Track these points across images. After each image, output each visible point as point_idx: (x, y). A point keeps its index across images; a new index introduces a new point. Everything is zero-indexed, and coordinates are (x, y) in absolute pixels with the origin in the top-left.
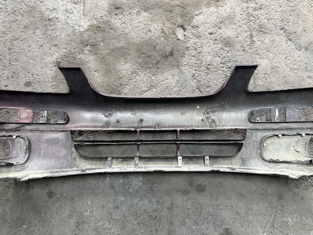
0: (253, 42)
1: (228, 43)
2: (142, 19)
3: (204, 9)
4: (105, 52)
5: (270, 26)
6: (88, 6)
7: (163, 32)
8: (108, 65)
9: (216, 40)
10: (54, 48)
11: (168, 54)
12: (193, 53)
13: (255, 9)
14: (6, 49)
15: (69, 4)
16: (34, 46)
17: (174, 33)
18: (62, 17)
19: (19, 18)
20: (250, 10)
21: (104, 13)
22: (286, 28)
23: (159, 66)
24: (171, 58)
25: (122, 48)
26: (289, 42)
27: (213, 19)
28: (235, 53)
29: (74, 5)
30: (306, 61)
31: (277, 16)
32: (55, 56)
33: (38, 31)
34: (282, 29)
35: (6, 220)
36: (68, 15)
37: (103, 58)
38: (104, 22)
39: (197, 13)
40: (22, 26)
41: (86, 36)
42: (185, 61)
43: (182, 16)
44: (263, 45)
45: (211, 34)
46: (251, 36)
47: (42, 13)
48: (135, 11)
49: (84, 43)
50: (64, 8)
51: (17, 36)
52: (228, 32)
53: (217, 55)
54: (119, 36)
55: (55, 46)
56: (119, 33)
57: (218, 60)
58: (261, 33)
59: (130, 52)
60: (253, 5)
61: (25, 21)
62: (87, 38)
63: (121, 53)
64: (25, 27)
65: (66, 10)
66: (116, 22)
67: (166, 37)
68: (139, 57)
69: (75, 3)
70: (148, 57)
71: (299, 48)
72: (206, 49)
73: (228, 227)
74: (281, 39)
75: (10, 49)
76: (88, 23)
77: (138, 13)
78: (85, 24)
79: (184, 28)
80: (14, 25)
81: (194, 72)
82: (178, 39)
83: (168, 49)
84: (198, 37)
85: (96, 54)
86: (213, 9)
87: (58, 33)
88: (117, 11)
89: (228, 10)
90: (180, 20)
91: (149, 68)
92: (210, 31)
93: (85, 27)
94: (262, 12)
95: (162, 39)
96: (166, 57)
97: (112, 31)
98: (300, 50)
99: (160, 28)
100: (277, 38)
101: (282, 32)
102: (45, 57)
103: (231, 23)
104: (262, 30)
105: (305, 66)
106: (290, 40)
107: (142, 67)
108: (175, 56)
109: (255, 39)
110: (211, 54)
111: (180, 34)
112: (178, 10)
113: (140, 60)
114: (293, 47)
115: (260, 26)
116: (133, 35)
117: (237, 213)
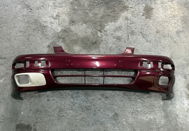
0: (128, 38)
1: (119, 38)
2: (83, 27)
3: (109, 23)
4: (68, 42)
5: (136, 31)
6: (60, 21)
7: (92, 33)
8: (69, 47)
9: (114, 37)
10: (47, 40)
11: (94, 43)
12: (105, 42)
13: (130, 24)
14: (26, 39)
15: (52, 19)
16: (38, 38)
17: (97, 34)
18: (49, 26)
19: (30, 25)
20: (128, 24)
21: (67, 24)
22: (143, 32)
23: (90, 48)
24: (95, 45)
25: (75, 40)
26: (143, 38)
27: (113, 28)
28: (121, 43)
29: (54, 20)
30: (150, 47)
31: (139, 27)
32: (47, 43)
33: (39, 31)
34: (141, 33)
35: (31, 110)
36: (52, 24)
37: (67, 44)
38: (67, 28)
39: (106, 25)
40: (32, 29)
41: (60, 34)
42: (101, 46)
43: (100, 26)
44: (133, 40)
45: (112, 34)
46: (128, 36)
47: (40, 23)
48: (80, 23)
49: (59, 38)
50: (50, 21)
51: (30, 34)
52: (119, 34)
53: (114, 44)
54: (74, 34)
55: (47, 38)
56: (74, 33)
57: (114, 46)
58: (132, 34)
59: (79, 42)
60: (129, 22)
61: (34, 27)
62: (60, 35)
63: (75, 42)
64: (33, 29)
65: (51, 22)
66: (73, 28)
67: (93, 35)
68: (82, 44)
69: (55, 19)
70: (86, 44)
71: (147, 41)
72: (110, 41)
73: (116, 112)
74: (140, 37)
75: (28, 39)
76: (61, 29)
77: (82, 24)
78: (59, 29)
79: (101, 32)
80: (29, 28)
81: (105, 51)
82: (98, 36)
83: (94, 40)
84: (107, 35)
85: (64, 42)
86: (113, 23)
87: (48, 33)
88: (73, 23)
89: (119, 24)
90: (99, 28)
91: (87, 49)
92: (111, 33)
93: (60, 30)
94: (133, 25)
95: (92, 36)
96: (94, 44)
97: (71, 32)
98: (148, 42)
99: (91, 31)
100: (139, 37)
101: (141, 34)
102: (43, 43)
103: (120, 30)
104: (133, 33)
105: (149, 49)
106: (144, 38)
107: (84, 48)
108: (97, 44)
109: (129, 37)
110: (112, 43)
111: (99, 34)
112: (98, 24)
113: (83, 45)
114: (145, 41)
115: (132, 31)
116: (80, 34)
117: (120, 107)
